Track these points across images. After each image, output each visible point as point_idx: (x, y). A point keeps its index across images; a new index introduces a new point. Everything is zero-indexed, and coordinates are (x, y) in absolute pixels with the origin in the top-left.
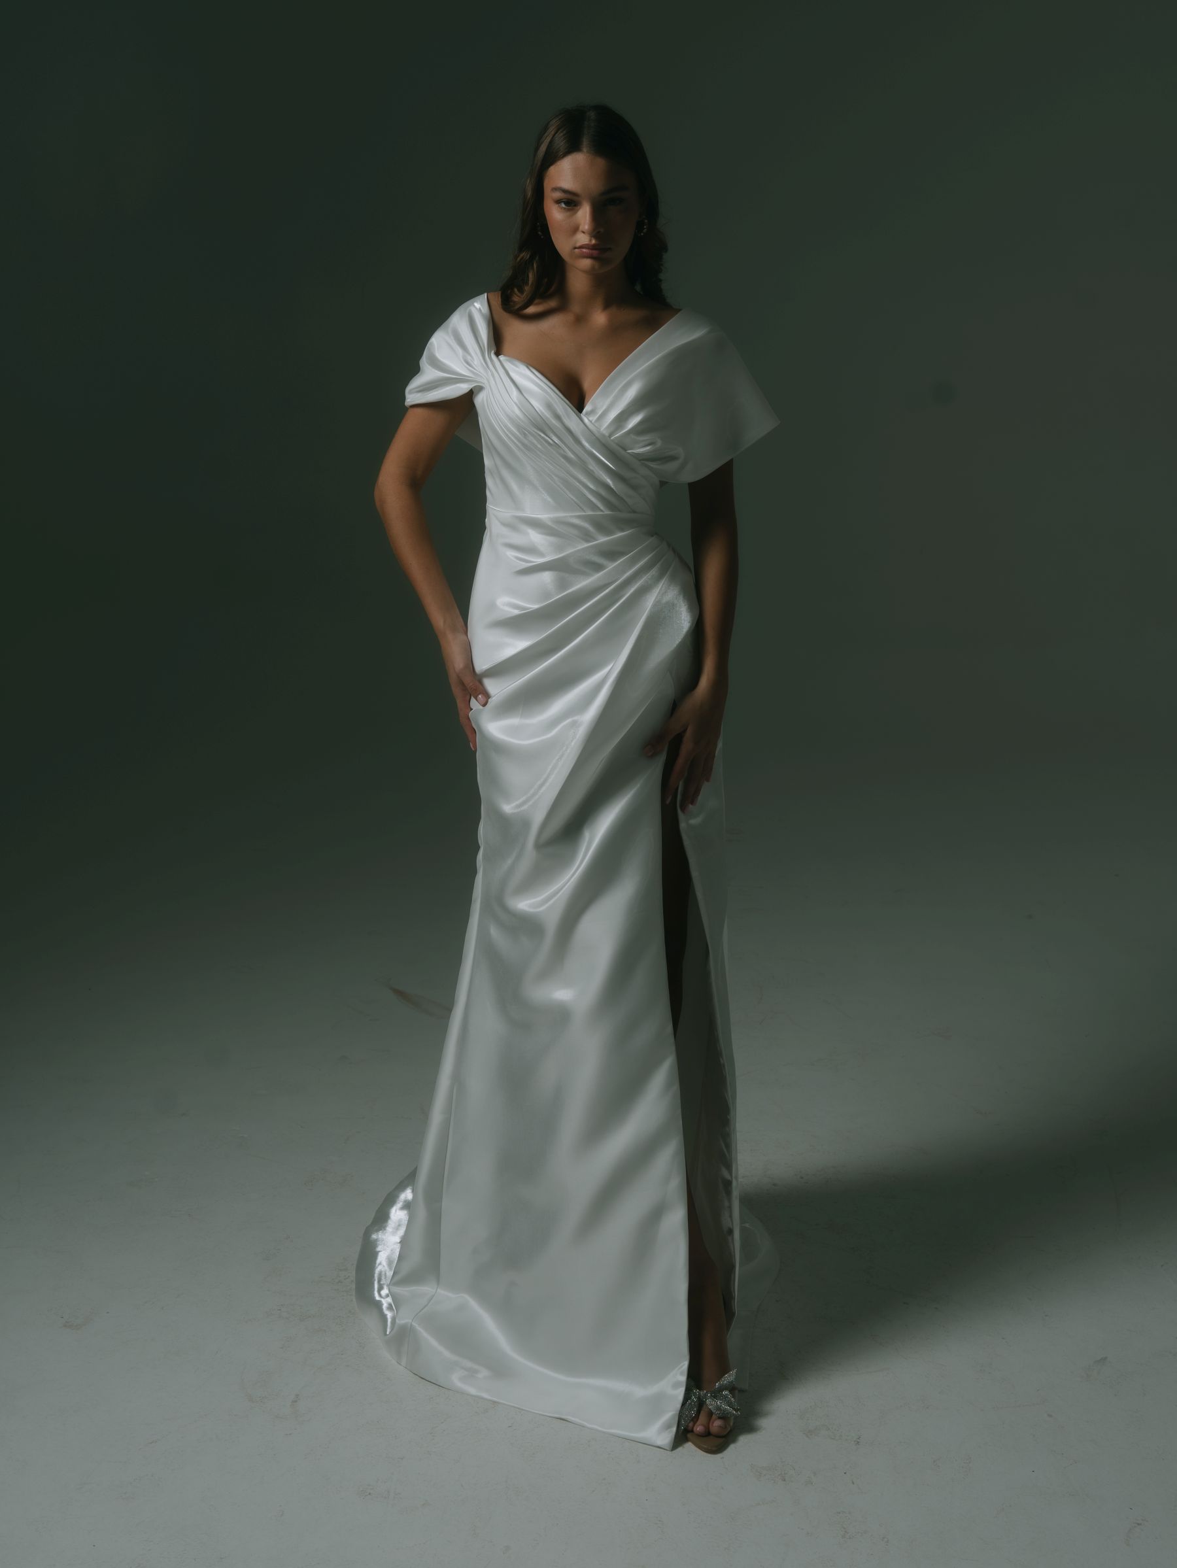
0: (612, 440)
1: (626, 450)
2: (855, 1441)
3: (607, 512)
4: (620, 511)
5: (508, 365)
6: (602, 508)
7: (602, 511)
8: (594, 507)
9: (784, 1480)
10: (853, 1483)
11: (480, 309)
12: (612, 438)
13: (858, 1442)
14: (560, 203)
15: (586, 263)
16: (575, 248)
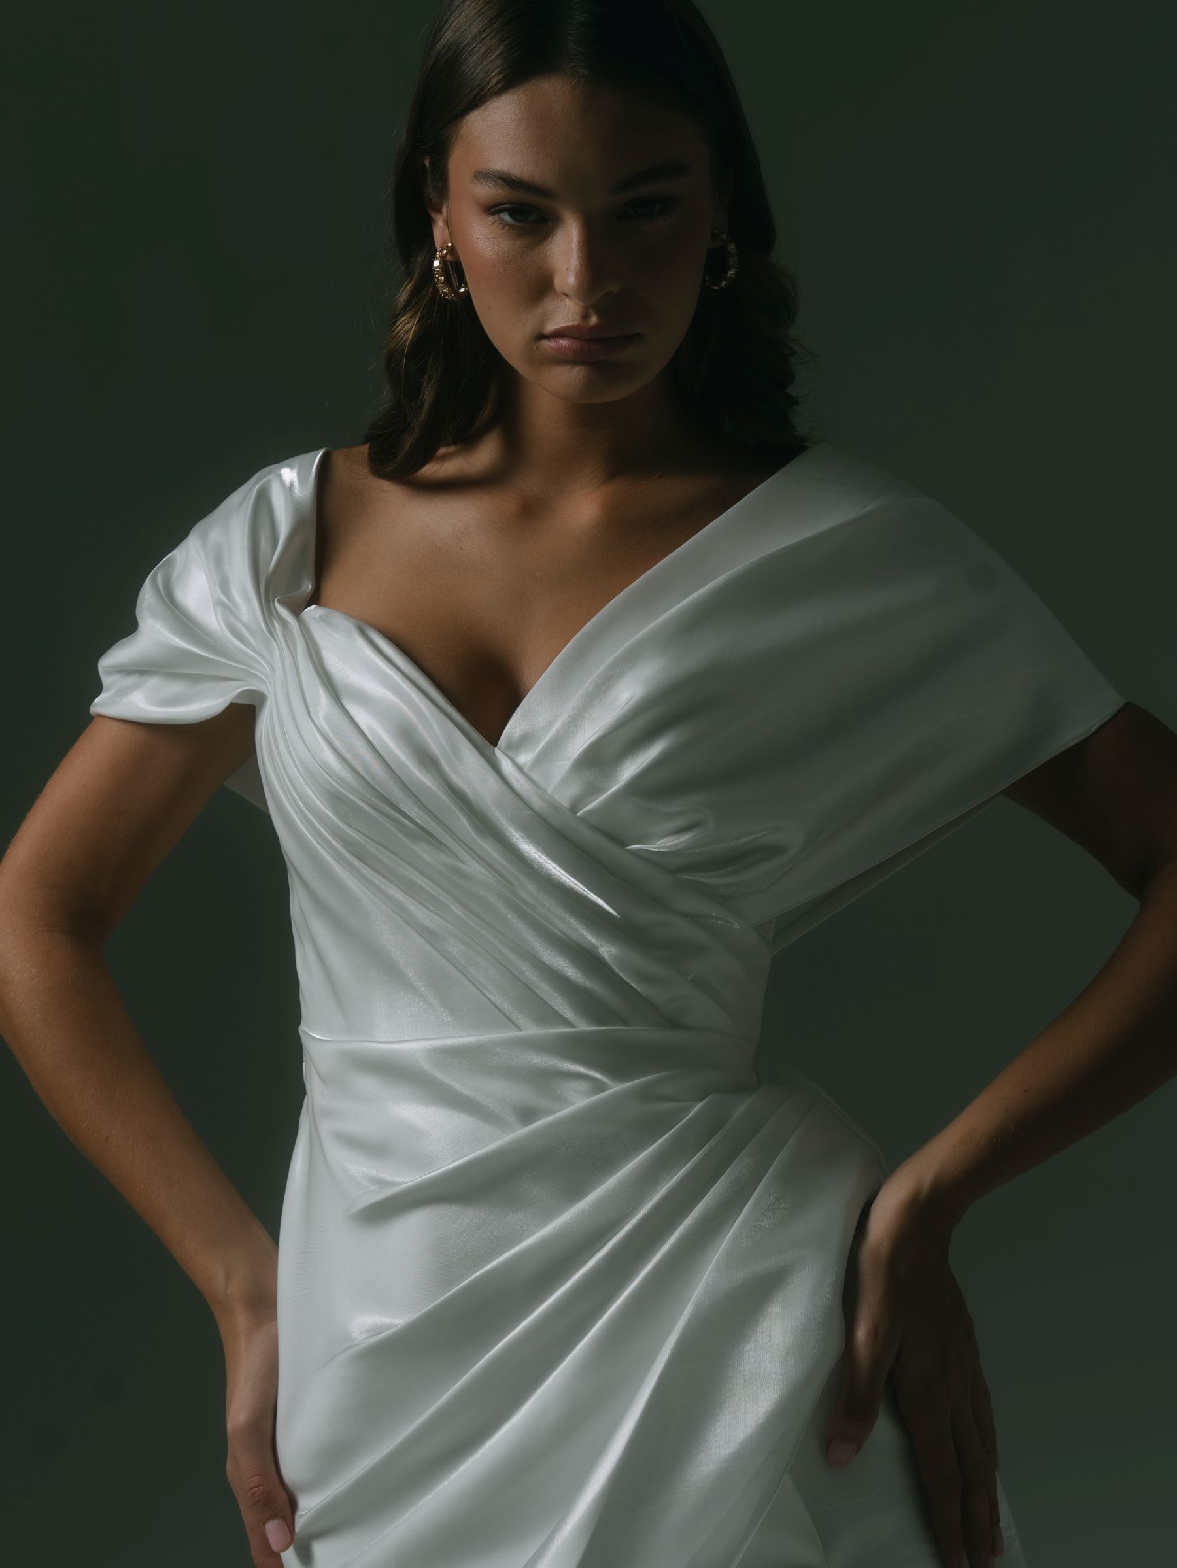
0: (583, 820)
1: (622, 843)
3: (583, 1026)
4: (624, 1021)
6: (568, 1013)
7: (567, 1023)
8: (547, 1015)
11: (292, 484)
12: (578, 814)
14: (498, 212)
15: (568, 378)
16: (542, 337)
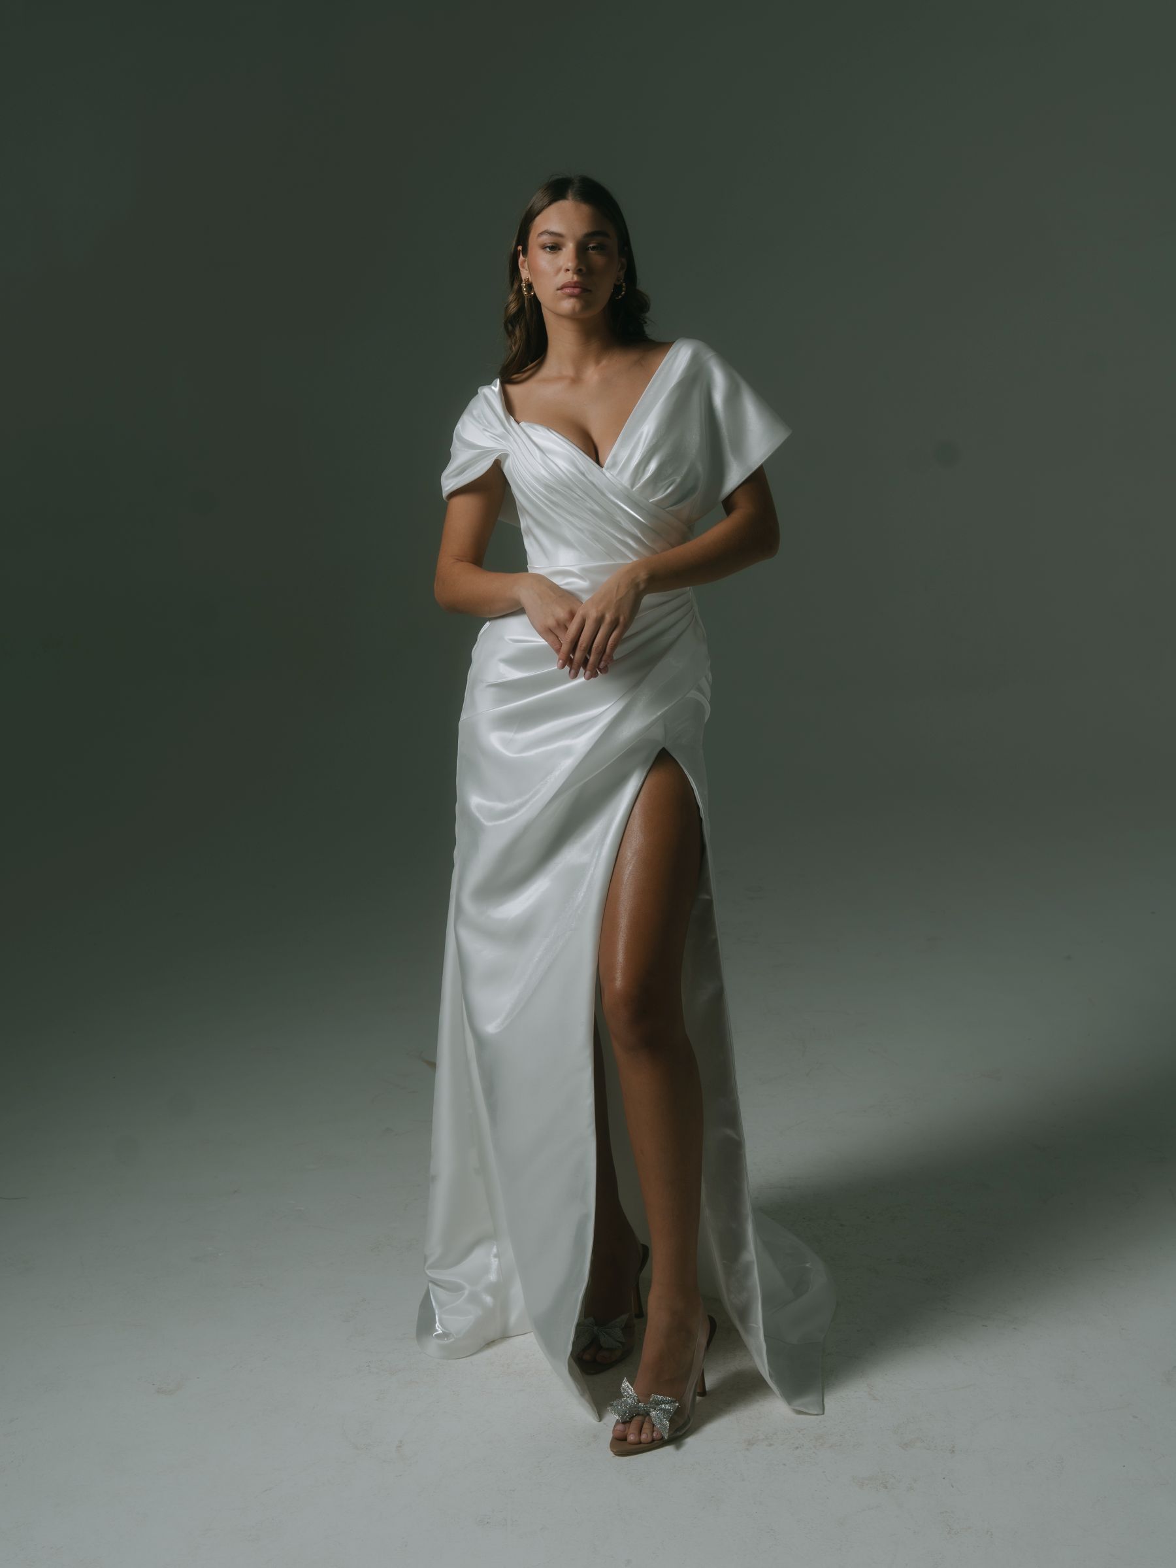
0: (635, 492)
1: (647, 499)
2: (950, 1450)
5: (529, 431)
8: (623, 556)
9: (886, 1488)
10: (953, 1487)
12: (633, 488)
13: (953, 1451)
14: (544, 245)
16: (558, 290)
